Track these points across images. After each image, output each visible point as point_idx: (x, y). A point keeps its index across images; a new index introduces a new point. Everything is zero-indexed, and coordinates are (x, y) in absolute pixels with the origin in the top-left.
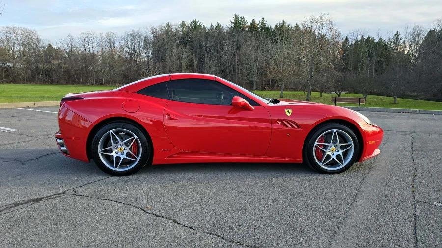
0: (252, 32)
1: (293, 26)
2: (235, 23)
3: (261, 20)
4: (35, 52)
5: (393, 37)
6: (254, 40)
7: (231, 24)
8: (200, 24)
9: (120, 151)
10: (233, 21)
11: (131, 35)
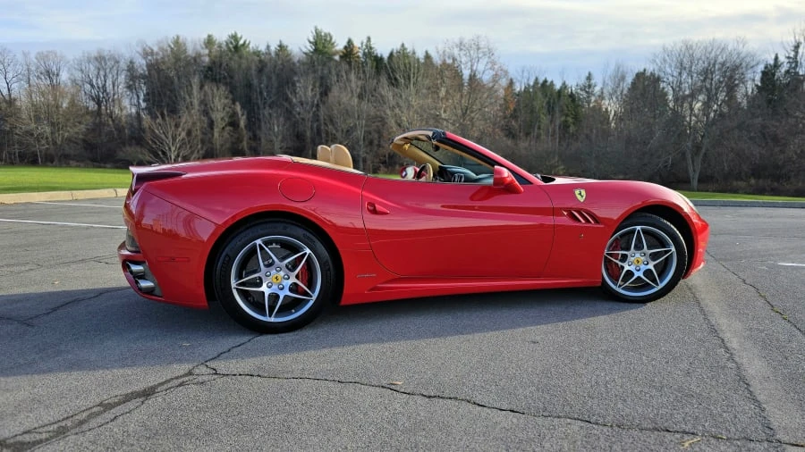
0: (350, 63)
1: (420, 55)
2: (315, 44)
3: (365, 41)
5: (582, 81)
6: (353, 77)
7: (308, 45)
8: (245, 42)
9: (276, 281)
10: (312, 40)
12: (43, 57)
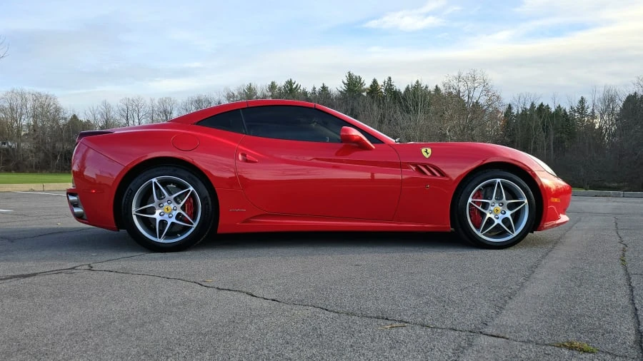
0: (373, 97)
1: (432, 88)
2: (348, 85)
3: (387, 80)
4: (52, 127)
5: (576, 104)
6: (375, 108)
7: (343, 86)
8: (297, 86)
9: (167, 211)
10: (346, 82)
11: (196, 101)
12: (163, 102)
